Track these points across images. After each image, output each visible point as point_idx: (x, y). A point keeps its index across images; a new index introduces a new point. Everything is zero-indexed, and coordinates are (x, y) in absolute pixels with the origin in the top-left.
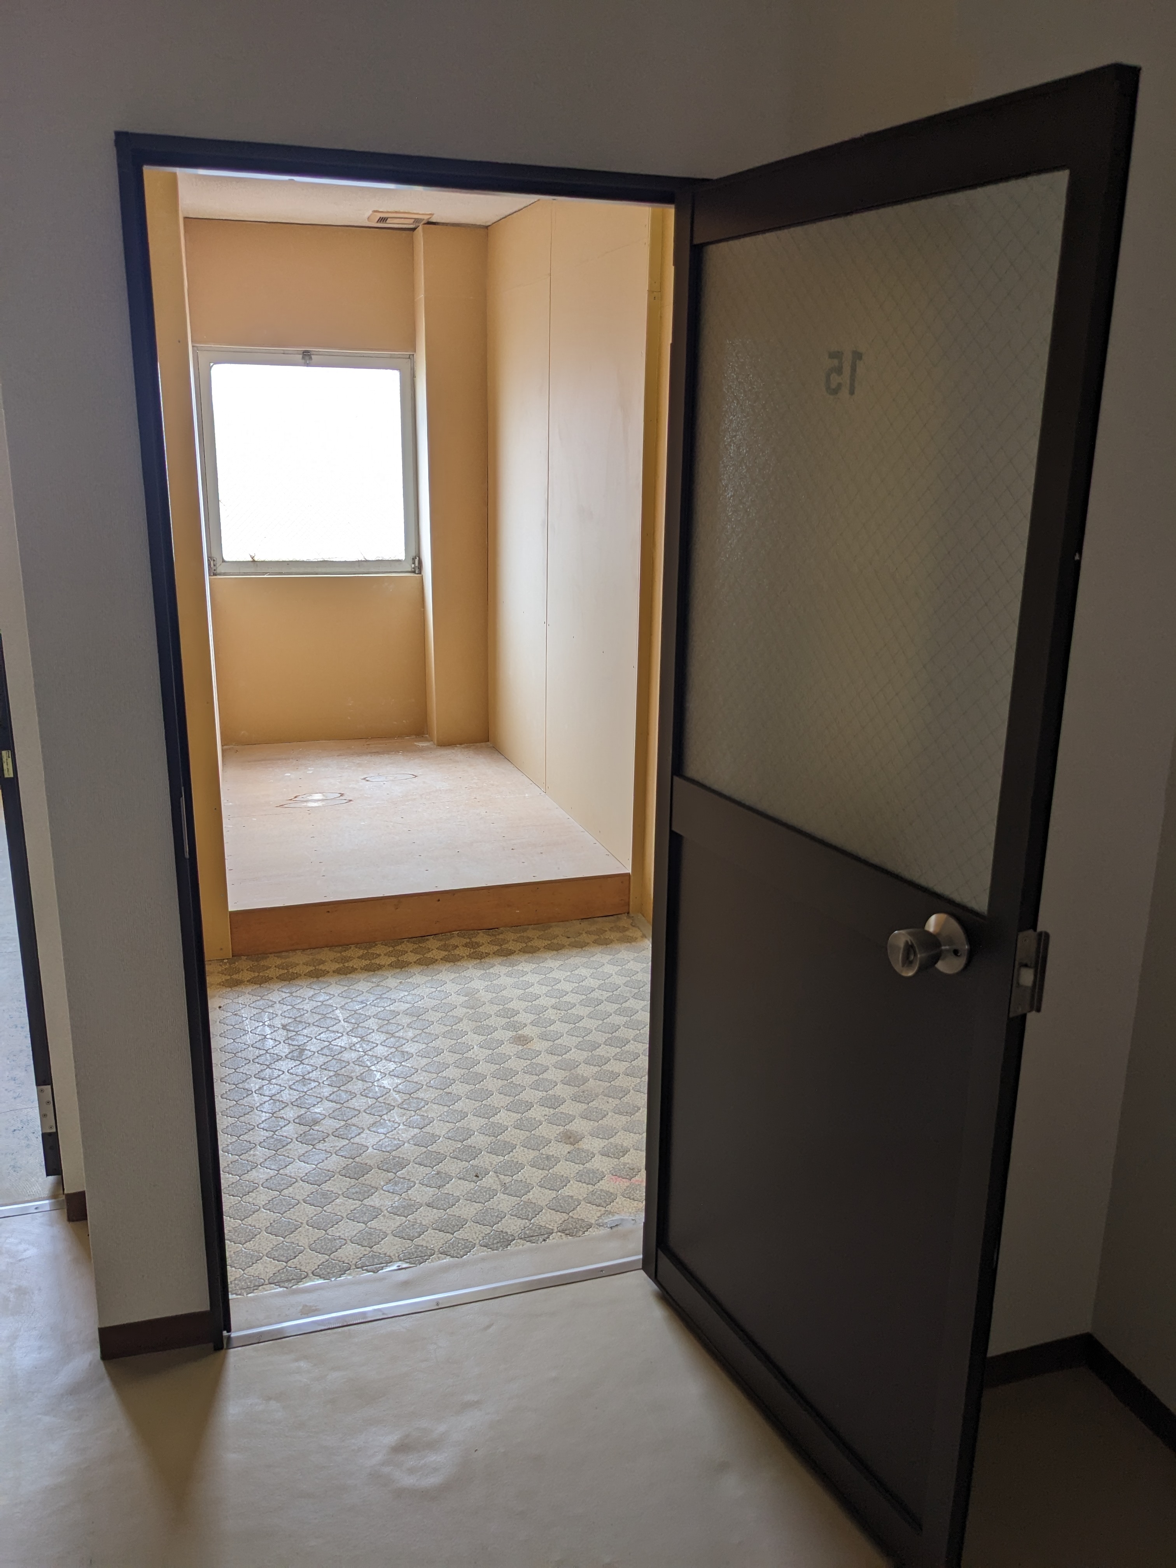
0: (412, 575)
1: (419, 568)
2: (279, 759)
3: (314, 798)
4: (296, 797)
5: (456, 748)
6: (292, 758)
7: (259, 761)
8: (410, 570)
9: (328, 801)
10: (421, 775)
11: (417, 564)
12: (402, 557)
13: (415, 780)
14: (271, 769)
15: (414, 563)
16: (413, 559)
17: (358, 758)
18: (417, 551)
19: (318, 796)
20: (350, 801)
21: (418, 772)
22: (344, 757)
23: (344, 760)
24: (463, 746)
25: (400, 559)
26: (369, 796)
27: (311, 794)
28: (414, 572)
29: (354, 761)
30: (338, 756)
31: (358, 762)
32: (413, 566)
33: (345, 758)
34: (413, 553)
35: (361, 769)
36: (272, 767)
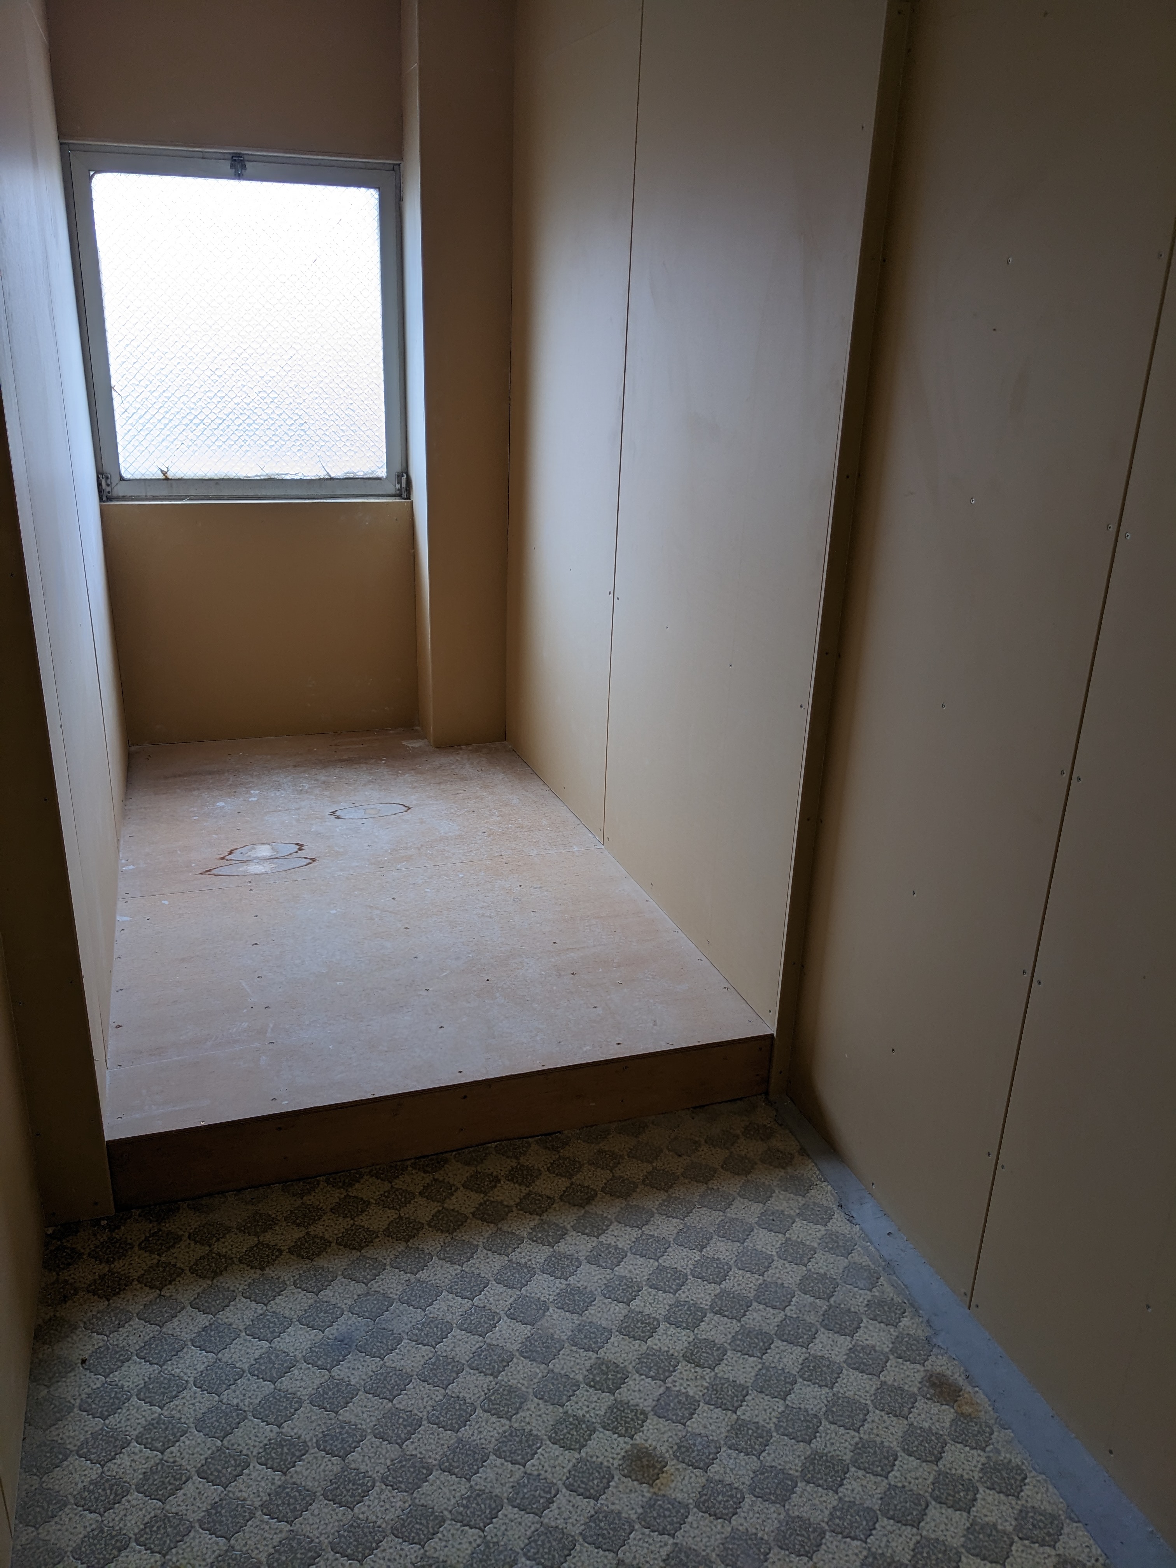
0: (397, 500)
1: (406, 490)
2: (210, 773)
3: (259, 855)
4: (231, 853)
5: (461, 752)
6: (228, 771)
7: (180, 776)
8: (393, 492)
9: (281, 861)
10: (417, 805)
11: (404, 485)
12: (382, 473)
13: (408, 816)
14: (196, 793)
15: (400, 482)
16: (398, 476)
17: (323, 771)
18: (404, 465)
19: (264, 851)
20: (314, 860)
21: (412, 799)
22: (303, 769)
23: (302, 775)
24: (470, 748)
25: (380, 476)
26: (341, 850)
27: (254, 845)
28: (400, 496)
29: (318, 777)
30: (295, 766)
31: (323, 778)
32: (398, 486)
33: (304, 772)
34: (398, 468)
35: (327, 793)
36: (198, 789)
